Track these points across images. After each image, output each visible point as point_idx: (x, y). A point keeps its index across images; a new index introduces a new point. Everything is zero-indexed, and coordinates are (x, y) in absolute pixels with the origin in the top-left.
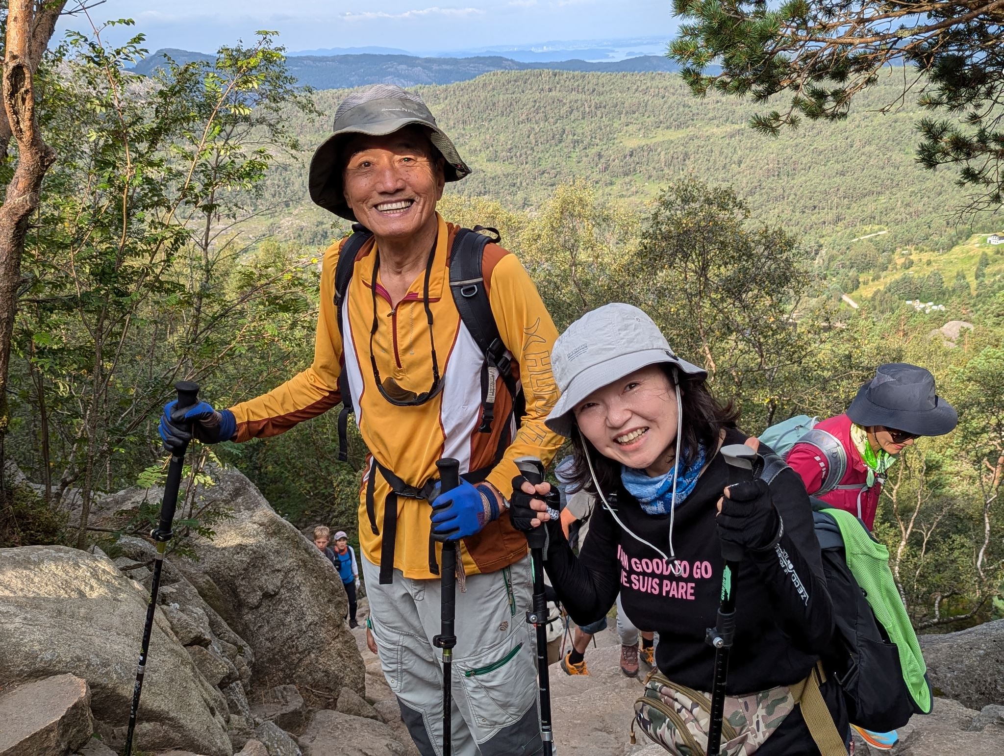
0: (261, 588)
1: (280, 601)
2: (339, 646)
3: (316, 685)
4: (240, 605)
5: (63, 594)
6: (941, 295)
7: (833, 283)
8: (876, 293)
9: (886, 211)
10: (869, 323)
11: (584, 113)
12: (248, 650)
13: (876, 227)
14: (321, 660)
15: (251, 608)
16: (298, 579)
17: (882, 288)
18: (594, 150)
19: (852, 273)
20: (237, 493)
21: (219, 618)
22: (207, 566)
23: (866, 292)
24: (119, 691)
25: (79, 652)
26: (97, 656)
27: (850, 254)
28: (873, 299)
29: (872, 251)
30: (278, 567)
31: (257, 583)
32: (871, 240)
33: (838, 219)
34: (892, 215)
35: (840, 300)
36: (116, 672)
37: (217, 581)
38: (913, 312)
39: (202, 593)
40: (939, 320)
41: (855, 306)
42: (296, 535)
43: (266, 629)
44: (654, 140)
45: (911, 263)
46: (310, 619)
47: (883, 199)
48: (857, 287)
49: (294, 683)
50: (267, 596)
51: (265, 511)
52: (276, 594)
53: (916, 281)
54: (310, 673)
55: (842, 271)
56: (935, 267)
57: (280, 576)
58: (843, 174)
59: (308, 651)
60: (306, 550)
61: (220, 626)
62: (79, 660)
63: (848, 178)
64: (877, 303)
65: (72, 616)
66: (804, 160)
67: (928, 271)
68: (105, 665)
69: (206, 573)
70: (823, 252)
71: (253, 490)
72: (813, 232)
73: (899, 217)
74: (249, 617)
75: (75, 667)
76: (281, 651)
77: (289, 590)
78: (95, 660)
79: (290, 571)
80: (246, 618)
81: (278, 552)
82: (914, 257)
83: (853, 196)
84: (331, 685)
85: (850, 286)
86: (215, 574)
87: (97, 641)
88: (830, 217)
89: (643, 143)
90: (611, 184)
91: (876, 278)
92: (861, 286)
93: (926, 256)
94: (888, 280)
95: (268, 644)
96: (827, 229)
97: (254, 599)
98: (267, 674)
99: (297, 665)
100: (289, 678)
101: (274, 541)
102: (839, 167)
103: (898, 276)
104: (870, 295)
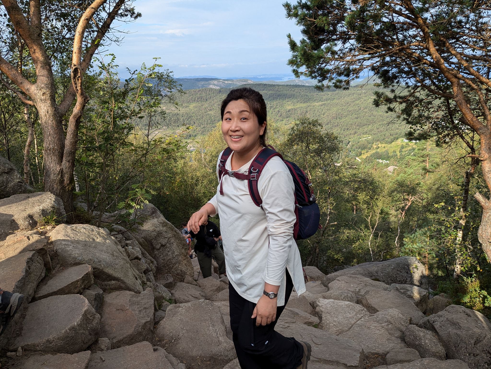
0: (160, 243)
1: (167, 247)
2: (186, 262)
3: (178, 274)
4: (153, 248)
5: (87, 239)
6: (388, 158)
7: (353, 154)
8: (367, 157)
9: (371, 130)
10: (364, 166)
11: (274, 98)
12: (155, 262)
13: (367, 136)
14: (180, 267)
15: (157, 250)
16: (173, 240)
17: (369, 155)
18: (277, 110)
19: (359, 150)
20: (153, 213)
21: (146, 252)
22: (143, 236)
23: (364, 156)
24: (104, 270)
25: (90, 257)
26: (97, 259)
27: (359, 144)
28: (366, 159)
29: (366, 143)
30: (166, 236)
31: (159, 241)
32: (365, 140)
33: (355, 133)
34: (373, 132)
35: (355, 159)
36: (103, 264)
37: (146, 240)
38: (379, 163)
39: (140, 244)
40: (387, 166)
41: (360, 161)
42: (172, 226)
43: (162, 256)
44: (296, 107)
45: (379, 147)
46: (176, 253)
47: (370, 127)
48: (361, 155)
49: (171, 274)
50: (162, 246)
51: (162, 218)
52: (165, 245)
53: (380, 153)
54: (176, 271)
55: (356, 149)
56: (386, 148)
57: (167, 239)
58: (357, 118)
59: (175, 264)
60: (175, 231)
61: (146, 255)
62: (91, 260)
63: (359, 120)
64: (367, 160)
65: (90, 246)
66: (345, 114)
67: (384, 150)
68: (100, 262)
69: (142, 238)
70: (350, 143)
71: (158, 212)
72: (347, 137)
73: (375, 132)
74: (156, 252)
75: (89, 262)
76: (166, 263)
77: (170, 244)
78: (96, 260)
79: (170, 238)
80: (155, 252)
81: (166, 232)
82: (380, 145)
83: (361, 125)
84: (183, 275)
85: (359, 154)
86: (145, 238)
87: (97, 254)
88: (353, 132)
89: (293, 107)
90: (282, 120)
91: (367, 152)
92: (362, 154)
93: (383, 145)
94: (371, 153)
95: (162, 261)
96: (352, 136)
97: (158, 247)
98: (162, 271)
99: (172, 268)
100: (169, 272)
101: (165, 228)
102: (356, 116)
103: (374, 151)
104: (365, 158)
